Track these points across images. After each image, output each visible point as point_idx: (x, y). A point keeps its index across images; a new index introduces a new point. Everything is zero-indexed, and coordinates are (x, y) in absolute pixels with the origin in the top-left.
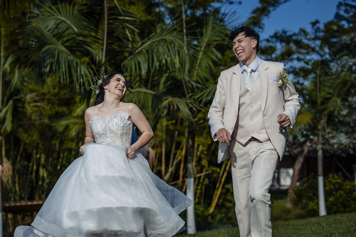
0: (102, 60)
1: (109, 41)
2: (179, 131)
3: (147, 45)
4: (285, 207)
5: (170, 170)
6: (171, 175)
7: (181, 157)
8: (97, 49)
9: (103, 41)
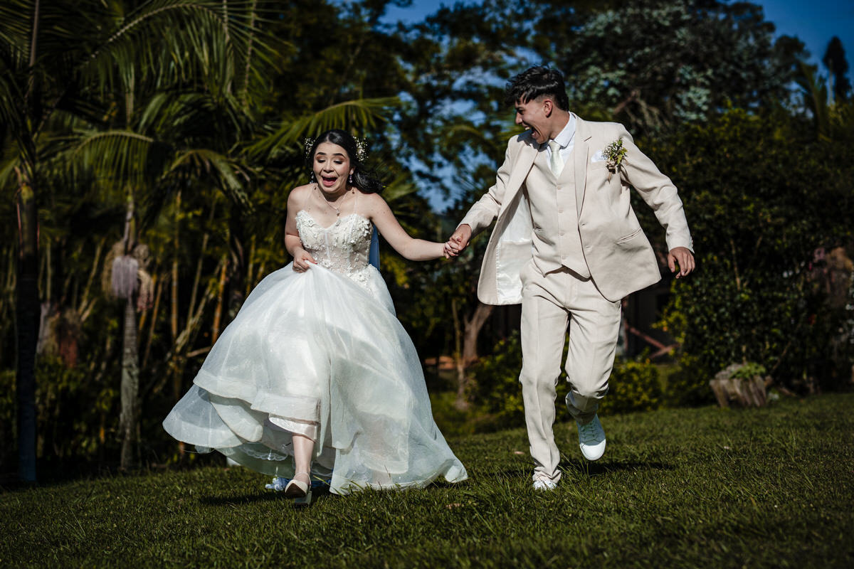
0: (29, 60)
1: (45, 17)
2: (210, 232)
3: (135, 25)
4: (452, 408)
5: (191, 321)
6: (191, 336)
7: (218, 292)
8: (17, 32)
9: (32, 15)
